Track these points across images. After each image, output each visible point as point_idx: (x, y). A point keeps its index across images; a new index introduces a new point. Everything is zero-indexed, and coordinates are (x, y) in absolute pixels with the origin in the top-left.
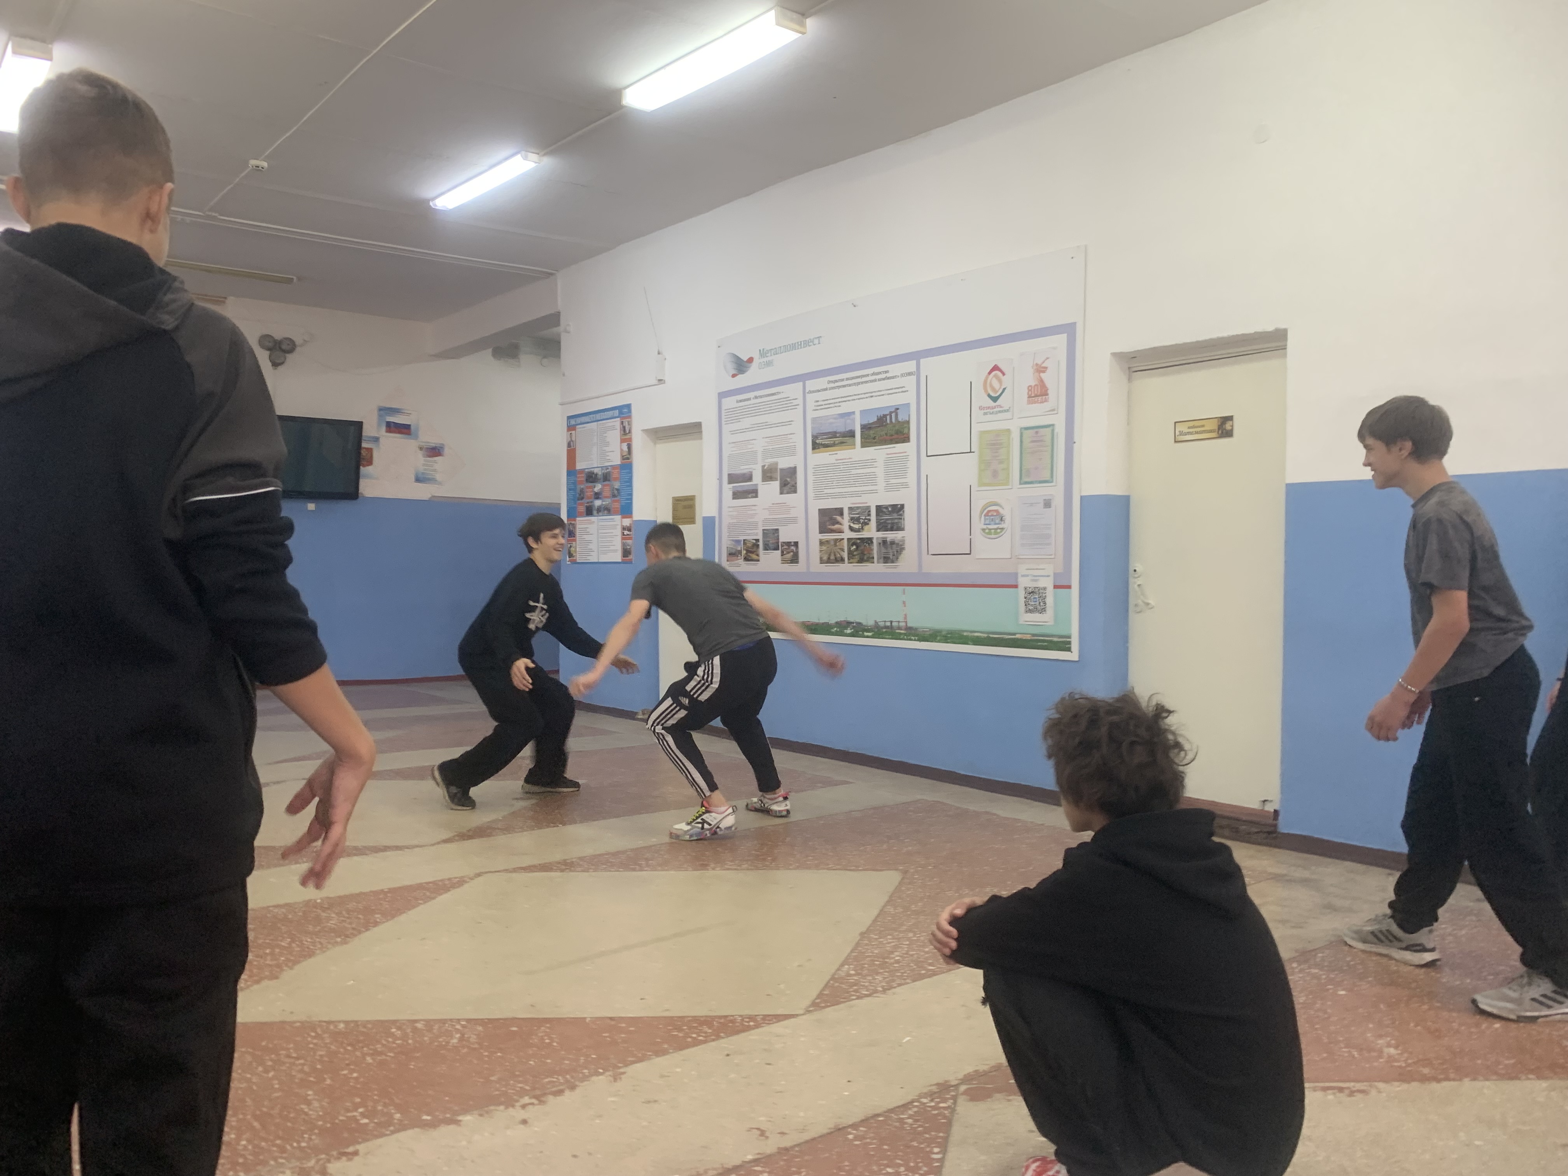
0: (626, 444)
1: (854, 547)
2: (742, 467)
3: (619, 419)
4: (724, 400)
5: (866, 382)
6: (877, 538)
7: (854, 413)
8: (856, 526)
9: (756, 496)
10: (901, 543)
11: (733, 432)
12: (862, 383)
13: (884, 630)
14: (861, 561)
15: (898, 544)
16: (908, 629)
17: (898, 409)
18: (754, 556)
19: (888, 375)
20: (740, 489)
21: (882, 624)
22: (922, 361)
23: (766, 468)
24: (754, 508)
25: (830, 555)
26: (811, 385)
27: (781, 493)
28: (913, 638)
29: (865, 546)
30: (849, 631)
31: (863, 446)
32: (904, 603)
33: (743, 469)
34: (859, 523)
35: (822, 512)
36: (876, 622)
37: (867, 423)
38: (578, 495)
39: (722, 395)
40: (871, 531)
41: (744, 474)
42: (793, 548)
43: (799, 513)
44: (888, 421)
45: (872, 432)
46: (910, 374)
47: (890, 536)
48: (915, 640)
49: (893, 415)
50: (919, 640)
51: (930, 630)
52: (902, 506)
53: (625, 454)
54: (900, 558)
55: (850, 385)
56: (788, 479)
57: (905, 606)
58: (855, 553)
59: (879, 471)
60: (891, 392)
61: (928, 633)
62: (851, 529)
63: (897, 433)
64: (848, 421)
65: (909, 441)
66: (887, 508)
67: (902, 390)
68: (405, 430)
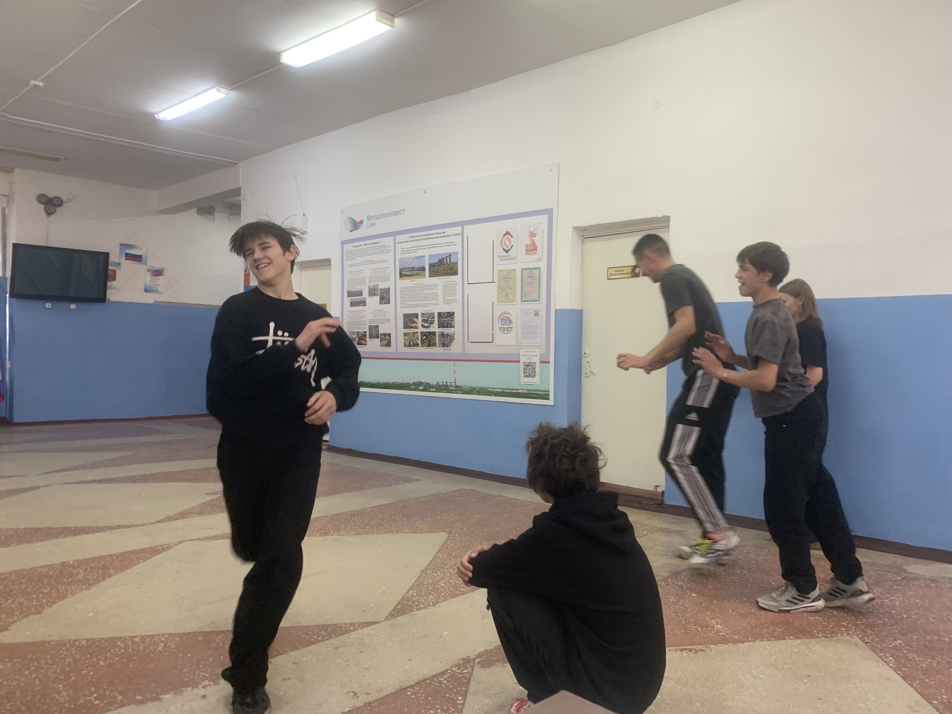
1: (425, 337)
2: (356, 287)
4: (345, 246)
5: (432, 238)
6: (438, 332)
7: (424, 256)
8: (426, 325)
9: (365, 305)
10: (453, 335)
11: (350, 266)
12: (430, 238)
13: (442, 387)
14: (429, 345)
15: (451, 336)
16: (457, 387)
17: (451, 255)
18: (363, 342)
19: (445, 234)
20: (355, 301)
21: (441, 384)
22: (465, 227)
23: (371, 288)
24: (363, 312)
25: (410, 342)
26: (399, 238)
27: (380, 304)
28: (459, 392)
29: (431, 337)
30: (421, 388)
31: (430, 277)
32: (454, 371)
33: (357, 288)
34: (428, 323)
35: (406, 316)
36: (437, 383)
37: (433, 262)
39: (344, 243)
40: (435, 328)
41: (358, 291)
42: (387, 337)
43: (391, 316)
44: (445, 262)
45: (435, 268)
46: (458, 234)
47: (446, 331)
48: (461, 393)
49: (448, 258)
50: (463, 393)
51: (470, 387)
52: (453, 313)
54: (452, 344)
55: (423, 240)
56: (385, 295)
57: (455, 373)
58: (425, 341)
59: (440, 291)
60: (446, 245)
61: (468, 390)
62: (423, 326)
63: (450, 270)
64: (421, 261)
65: (457, 274)
66: (444, 314)
67: (453, 244)
68: (138, 259)
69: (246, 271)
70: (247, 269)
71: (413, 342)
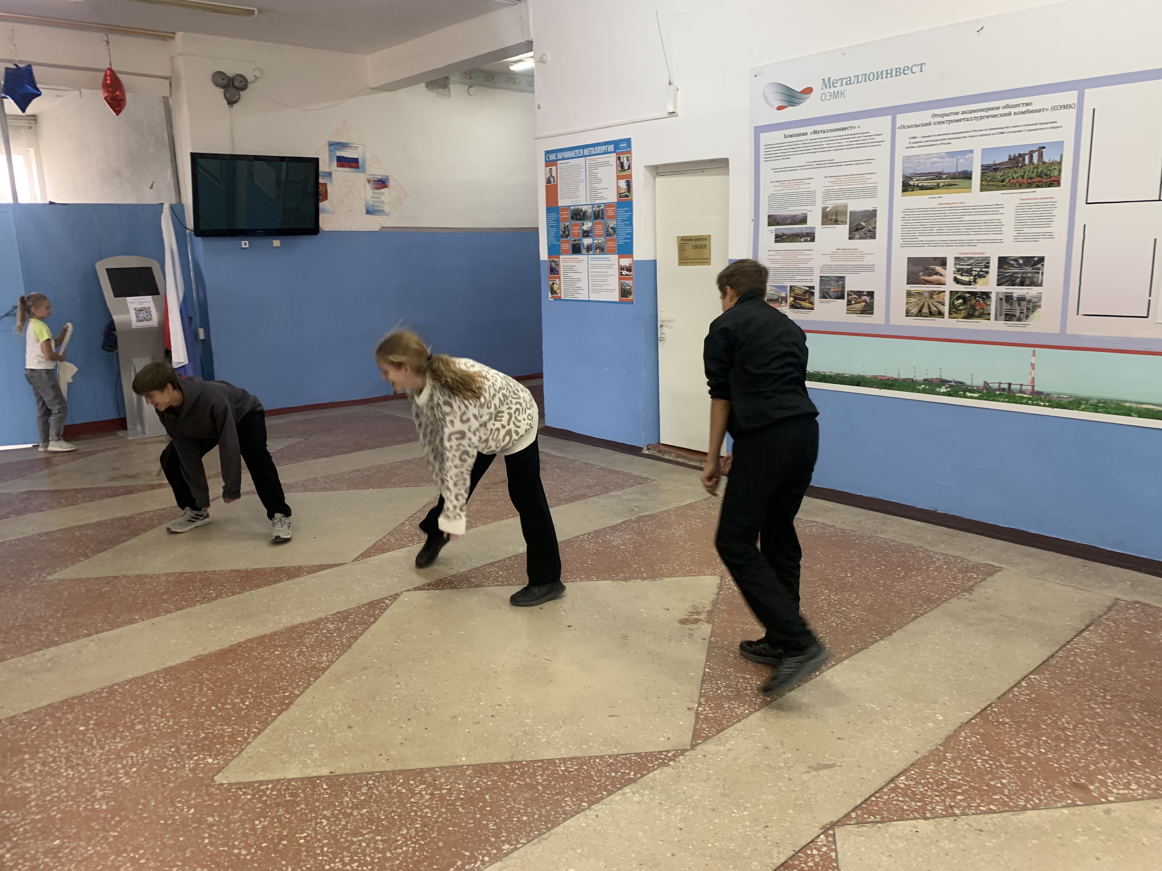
0: (624, 181)
2: (790, 209)
3: (615, 154)
4: (762, 135)
5: (994, 116)
6: (997, 293)
7: (972, 151)
8: (966, 279)
9: (812, 241)
10: (1035, 300)
11: (777, 170)
12: (989, 117)
13: (997, 392)
14: (970, 316)
15: (1030, 301)
16: (1033, 392)
17: (1044, 148)
18: (807, 304)
19: (1030, 108)
20: (787, 232)
21: (995, 386)
22: (1089, 91)
23: (828, 210)
24: (807, 253)
26: (902, 119)
27: (850, 238)
28: (1042, 404)
29: (978, 301)
30: (943, 390)
32: (1033, 365)
33: (792, 211)
34: (971, 275)
35: (914, 261)
36: (985, 383)
37: (992, 163)
38: (561, 233)
39: (759, 130)
40: (988, 285)
41: (795, 216)
42: (865, 298)
43: (877, 260)
44: (1027, 162)
45: (998, 174)
46: (1066, 107)
47: (1018, 291)
48: (1044, 406)
49: (1036, 154)
50: (1051, 406)
51: (1070, 397)
52: (1041, 259)
53: (623, 191)
54: (1031, 316)
55: (969, 119)
56: (863, 223)
57: (1033, 369)
58: (961, 308)
59: (1008, 219)
60: (1032, 128)
61: (1067, 400)
62: (957, 281)
63: (1040, 176)
64: (961, 161)
65: (1058, 184)
66: (1016, 260)
67: (1054, 125)
68: (353, 164)
69: (548, 181)
70: (552, 179)
71: (929, 308)
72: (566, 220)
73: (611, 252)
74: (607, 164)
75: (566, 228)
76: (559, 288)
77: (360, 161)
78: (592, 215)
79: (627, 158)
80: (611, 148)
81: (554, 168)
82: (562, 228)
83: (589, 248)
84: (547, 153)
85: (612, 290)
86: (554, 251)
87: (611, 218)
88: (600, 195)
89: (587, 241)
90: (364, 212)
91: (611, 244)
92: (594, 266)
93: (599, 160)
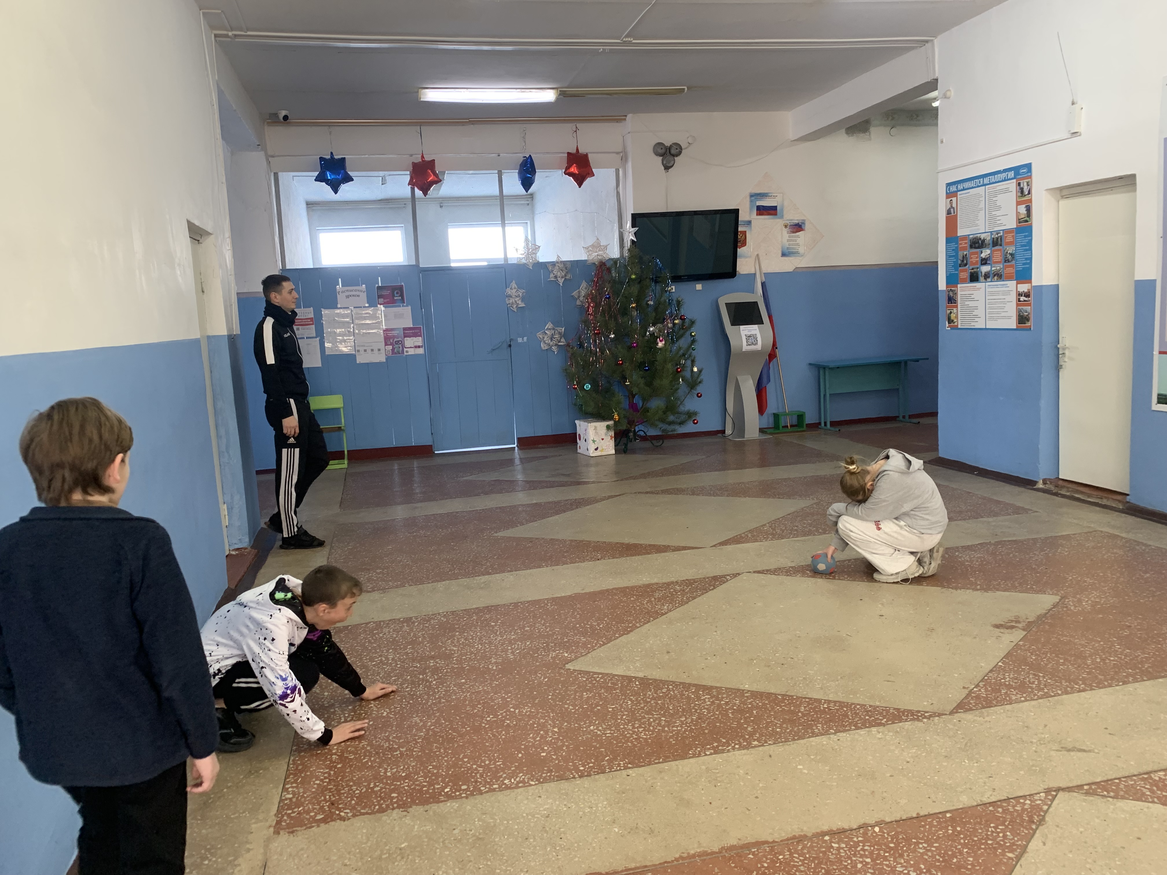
0: (1024, 206)
3: (1015, 180)
38: (959, 262)
53: (1023, 217)
68: (773, 212)
69: (949, 212)
70: (952, 210)
72: (964, 249)
73: (1009, 278)
74: (1007, 191)
75: (964, 257)
76: (957, 317)
77: (778, 208)
78: (991, 242)
79: (1028, 183)
80: (1011, 174)
81: (954, 199)
82: (960, 258)
83: (987, 276)
84: (949, 185)
85: (1009, 317)
86: (952, 280)
87: (1010, 243)
88: (998, 222)
89: (985, 269)
90: (780, 254)
91: (1010, 270)
92: (992, 294)
93: (998, 188)
